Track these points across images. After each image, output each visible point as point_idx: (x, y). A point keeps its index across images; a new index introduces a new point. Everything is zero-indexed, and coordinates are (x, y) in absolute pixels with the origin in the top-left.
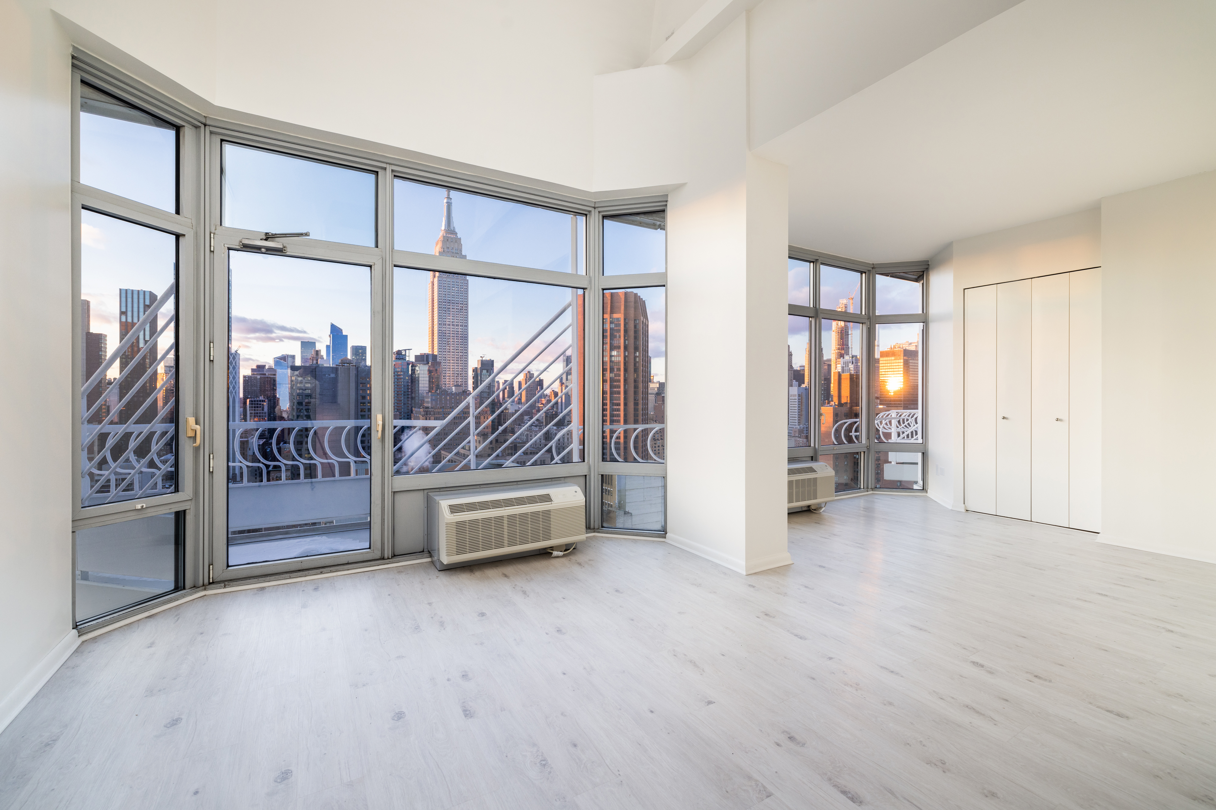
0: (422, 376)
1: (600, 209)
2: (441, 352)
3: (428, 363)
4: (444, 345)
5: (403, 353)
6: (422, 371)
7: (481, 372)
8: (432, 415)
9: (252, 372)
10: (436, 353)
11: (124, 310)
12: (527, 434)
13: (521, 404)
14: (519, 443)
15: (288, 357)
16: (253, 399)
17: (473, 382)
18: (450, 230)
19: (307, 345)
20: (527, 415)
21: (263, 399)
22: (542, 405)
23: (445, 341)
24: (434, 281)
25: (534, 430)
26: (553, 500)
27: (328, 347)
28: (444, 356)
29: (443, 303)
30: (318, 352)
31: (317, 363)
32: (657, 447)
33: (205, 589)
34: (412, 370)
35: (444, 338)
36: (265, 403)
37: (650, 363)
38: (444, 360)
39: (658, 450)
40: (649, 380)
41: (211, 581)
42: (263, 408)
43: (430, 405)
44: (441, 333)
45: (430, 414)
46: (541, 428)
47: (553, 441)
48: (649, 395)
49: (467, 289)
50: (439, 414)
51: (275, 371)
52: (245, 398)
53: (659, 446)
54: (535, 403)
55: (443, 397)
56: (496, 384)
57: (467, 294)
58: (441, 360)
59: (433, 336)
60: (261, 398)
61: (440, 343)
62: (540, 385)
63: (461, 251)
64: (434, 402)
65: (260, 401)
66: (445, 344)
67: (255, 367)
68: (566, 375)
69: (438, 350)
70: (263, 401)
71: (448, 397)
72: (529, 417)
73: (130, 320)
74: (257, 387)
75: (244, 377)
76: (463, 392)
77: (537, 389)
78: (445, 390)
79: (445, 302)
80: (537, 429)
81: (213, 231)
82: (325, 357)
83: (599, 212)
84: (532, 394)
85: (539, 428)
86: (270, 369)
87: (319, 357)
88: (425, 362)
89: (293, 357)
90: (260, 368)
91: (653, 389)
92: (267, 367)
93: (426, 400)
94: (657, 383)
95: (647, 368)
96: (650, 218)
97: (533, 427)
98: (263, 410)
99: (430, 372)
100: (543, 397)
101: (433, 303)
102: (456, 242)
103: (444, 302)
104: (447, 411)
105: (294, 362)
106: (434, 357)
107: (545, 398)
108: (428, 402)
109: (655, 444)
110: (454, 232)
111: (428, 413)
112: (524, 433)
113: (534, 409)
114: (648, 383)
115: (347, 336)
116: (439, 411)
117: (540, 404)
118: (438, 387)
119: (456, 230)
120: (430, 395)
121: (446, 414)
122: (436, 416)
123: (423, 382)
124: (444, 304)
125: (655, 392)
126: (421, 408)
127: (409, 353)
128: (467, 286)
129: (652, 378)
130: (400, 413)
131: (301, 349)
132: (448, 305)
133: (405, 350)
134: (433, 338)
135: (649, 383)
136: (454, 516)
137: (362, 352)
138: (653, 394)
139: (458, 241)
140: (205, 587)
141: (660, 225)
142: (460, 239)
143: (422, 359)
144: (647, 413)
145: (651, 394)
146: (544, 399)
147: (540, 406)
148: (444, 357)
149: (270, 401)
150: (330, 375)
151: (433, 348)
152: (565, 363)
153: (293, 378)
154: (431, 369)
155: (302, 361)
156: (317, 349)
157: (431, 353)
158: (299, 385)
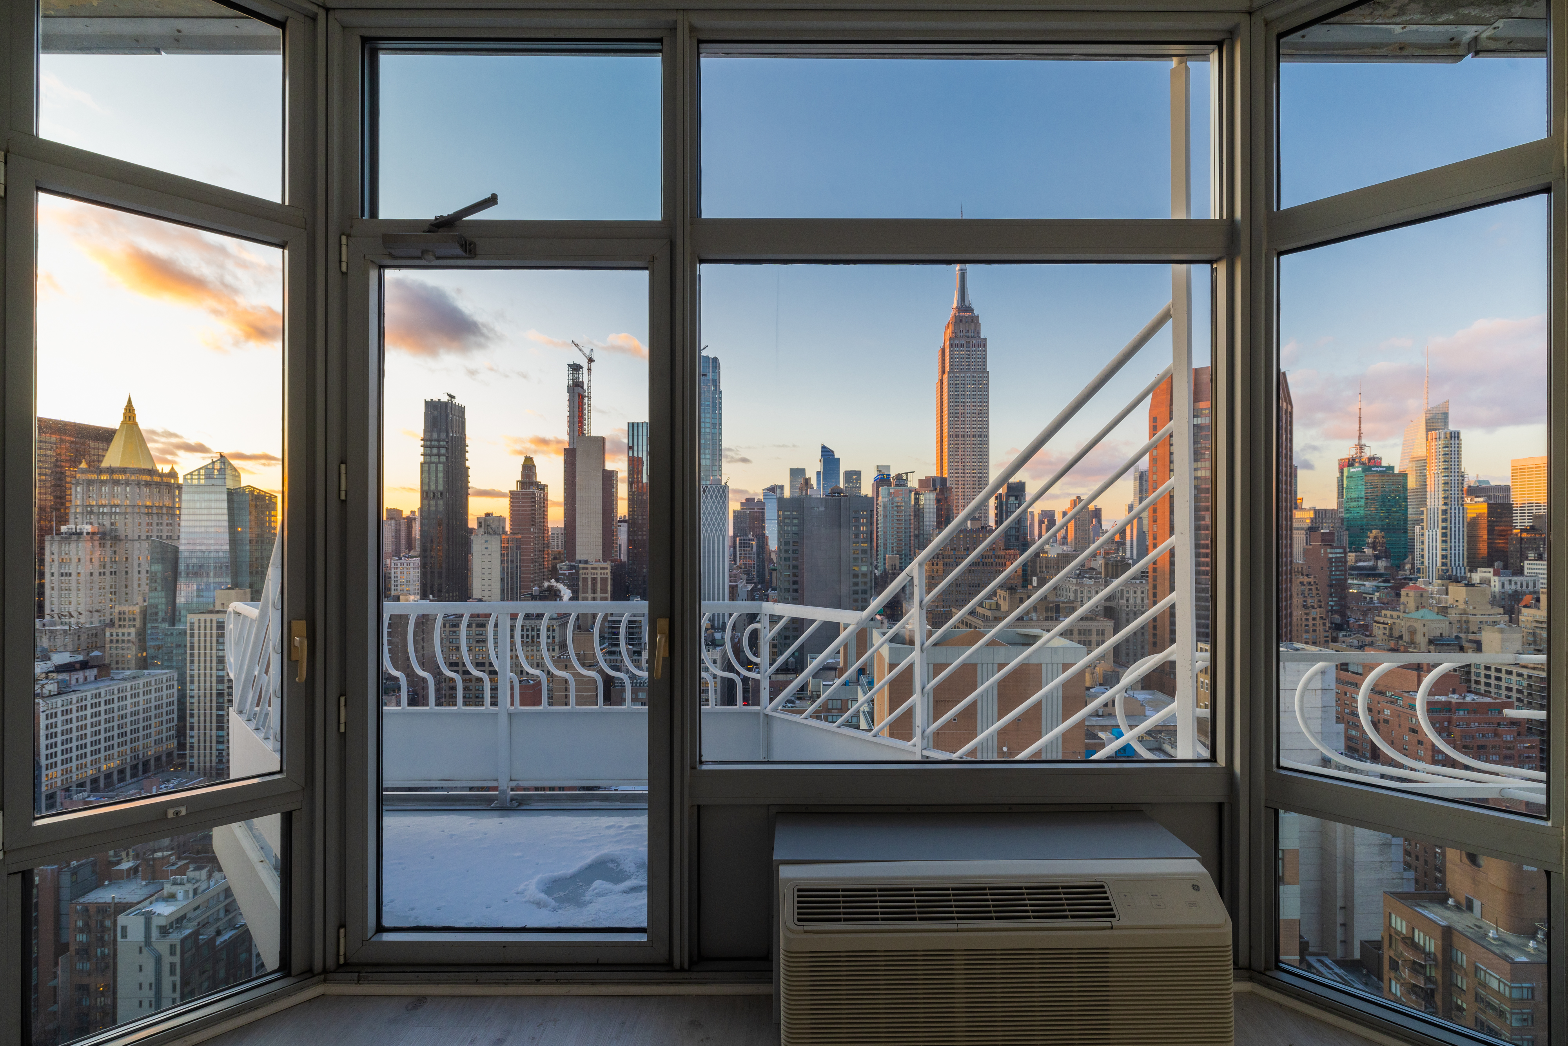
0: (928, 507)
2: (952, 473)
3: (936, 489)
4: (956, 464)
5: (905, 478)
6: (928, 499)
7: (1007, 499)
9: (741, 506)
10: (945, 476)
11: (631, 444)
13: (1068, 545)
14: (1064, 603)
15: (777, 488)
16: (742, 538)
17: (996, 514)
18: (964, 307)
19: (797, 473)
21: (752, 537)
23: (957, 457)
26: (1115, 912)
27: (818, 473)
28: (956, 479)
30: (807, 481)
31: (806, 494)
32: (1310, 620)
33: (325, 981)
34: (915, 499)
35: (955, 454)
36: (754, 543)
37: (1296, 477)
38: (955, 484)
39: (1314, 625)
40: (1294, 504)
41: (342, 961)
42: (752, 547)
44: (952, 448)
47: (1117, 687)
48: (1295, 532)
49: (987, 384)
50: (949, 558)
51: (764, 504)
52: (735, 537)
53: (1314, 619)
56: (1029, 516)
57: (988, 391)
58: (952, 484)
59: (944, 453)
60: (750, 537)
61: (950, 461)
62: (1096, 517)
63: (979, 333)
65: (749, 540)
66: (957, 461)
67: (744, 501)
69: (948, 471)
70: (752, 540)
73: (635, 455)
74: (746, 524)
75: (734, 512)
76: (982, 527)
77: (1094, 523)
81: (346, 230)
82: (815, 486)
84: (1083, 530)
86: (759, 502)
87: (809, 486)
88: (932, 489)
89: (782, 488)
90: (749, 501)
91: (1302, 520)
92: (756, 500)
94: (1309, 510)
95: (1291, 486)
96: (1444, 18)
98: (752, 550)
99: (938, 501)
100: (1102, 534)
102: (972, 321)
105: (782, 493)
106: (943, 481)
107: (1105, 535)
109: (1307, 614)
110: (969, 309)
114: (1291, 511)
115: (839, 459)
116: (949, 553)
119: (973, 306)
122: (945, 560)
123: (928, 514)
125: (1306, 526)
127: (912, 477)
128: (988, 380)
129: (1299, 501)
130: (901, 556)
131: (790, 477)
133: (907, 473)
134: (943, 455)
135: (1294, 511)
136: (805, 932)
137: (856, 477)
138: (1302, 529)
139: (974, 321)
140: (326, 974)
141: (1476, 39)
142: (978, 316)
143: (928, 483)
144: (1291, 562)
145: (1297, 529)
146: (1103, 537)
148: (956, 481)
149: (758, 539)
150: (819, 508)
151: (942, 469)
153: (781, 513)
154: (940, 497)
155: (791, 492)
156: (807, 477)
157: (939, 475)
158: (786, 521)
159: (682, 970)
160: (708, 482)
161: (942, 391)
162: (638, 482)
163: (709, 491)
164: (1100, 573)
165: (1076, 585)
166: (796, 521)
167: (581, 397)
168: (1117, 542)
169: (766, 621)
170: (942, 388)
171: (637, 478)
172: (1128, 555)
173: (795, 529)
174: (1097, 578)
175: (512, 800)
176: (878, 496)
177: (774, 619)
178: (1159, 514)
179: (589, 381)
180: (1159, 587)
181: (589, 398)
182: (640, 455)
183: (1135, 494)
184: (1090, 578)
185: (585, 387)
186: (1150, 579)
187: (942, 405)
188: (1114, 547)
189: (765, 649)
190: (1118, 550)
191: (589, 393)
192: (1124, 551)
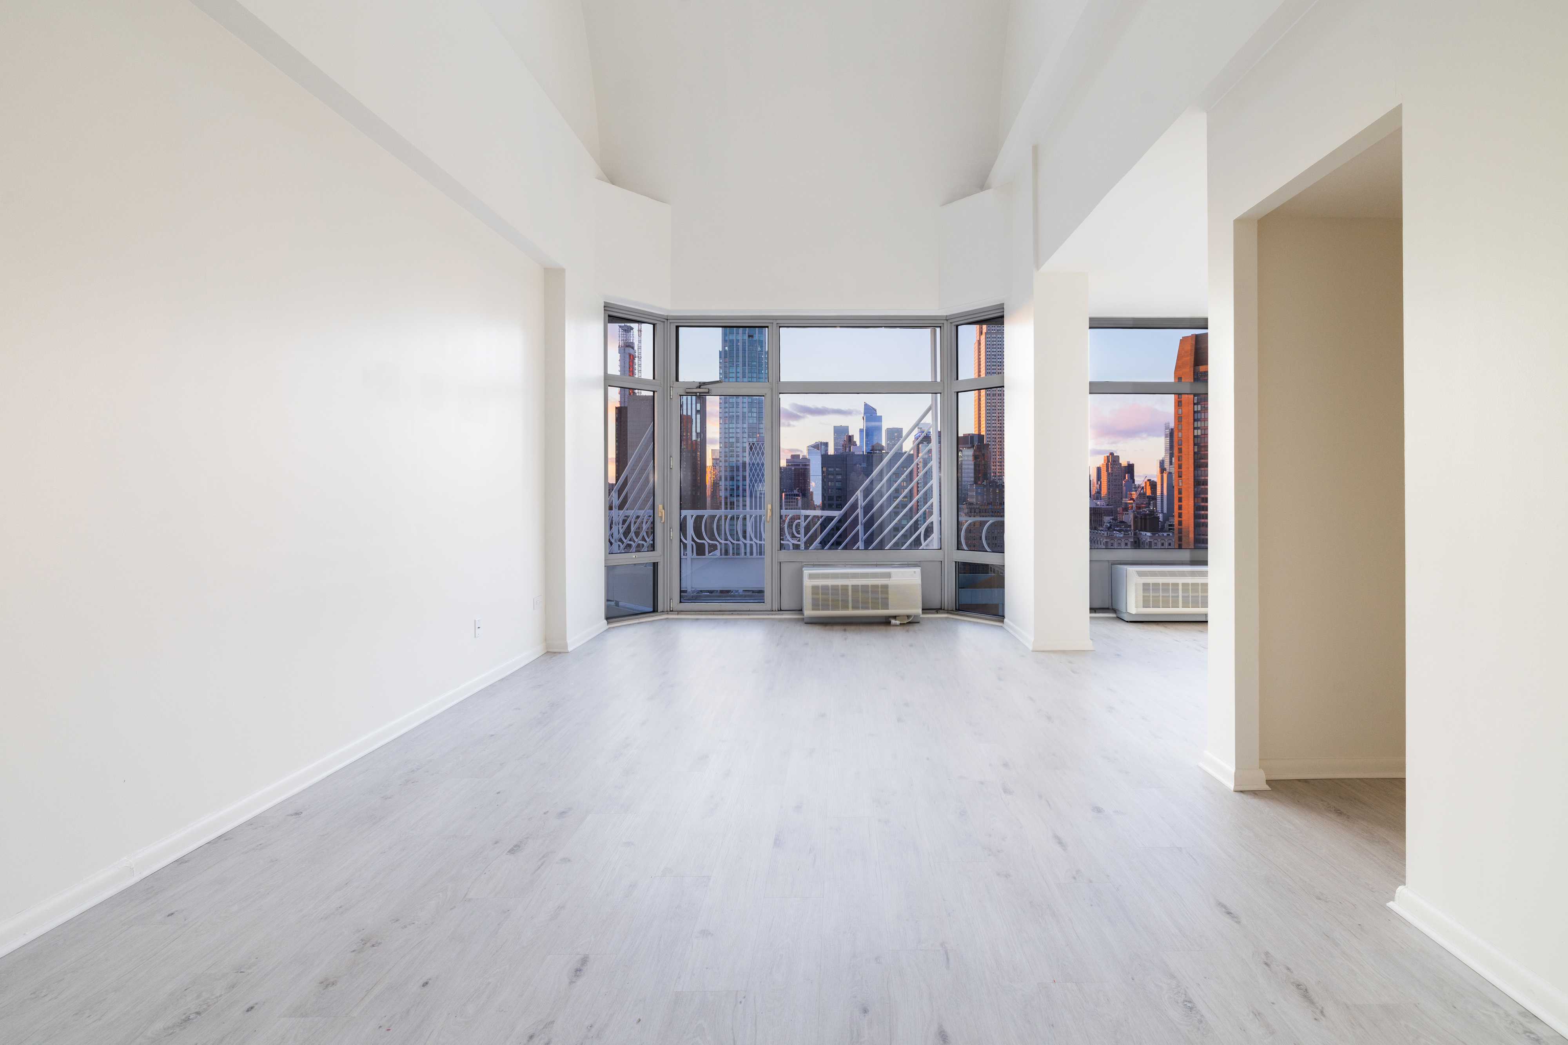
0: (966, 462)
1: (951, 321)
2: (990, 431)
3: (973, 446)
4: (993, 422)
6: (966, 457)
8: (977, 513)
9: (787, 463)
10: (983, 433)
12: (1106, 542)
13: (1101, 499)
15: (821, 445)
16: (788, 493)
19: (840, 431)
20: (1109, 515)
21: (797, 493)
22: (1132, 501)
23: (995, 416)
24: (981, 339)
25: (1116, 537)
26: (891, 577)
27: (861, 431)
28: (993, 436)
29: (991, 367)
30: (850, 438)
31: (850, 450)
33: (668, 615)
35: (993, 413)
36: (799, 498)
38: (993, 441)
41: (671, 612)
42: (797, 503)
43: (974, 500)
44: (990, 406)
45: (975, 512)
46: (1126, 534)
50: (986, 512)
51: (808, 460)
52: (781, 492)
54: (1122, 499)
55: (991, 489)
58: (990, 441)
59: (980, 410)
60: (796, 491)
61: (988, 420)
62: (1128, 473)
64: (979, 496)
65: (794, 495)
66: (995, 420)
67: (789, 458)
68: (1170, 457)
69: (986, 429)
71: (997, 489)
72: (1112, 517)
74: (791, 480)
75: (780, 468)
77: (1125, 478)
78: (994, 482)
79: (995, 366)
80: (1122, 536)
81: (672, 386)
82: (858, 443)
83: (951, 323)
84: (1116, 485)
85: (1124, 534)
86: (804, 458)
87: (852, 443)
88: (969, 445)
89: (826, 444)
90: (795, 458)
92: (801, 457)
93: (970, 493)
97: (1115, 532)
98: (797, 505)
99: (976, 457)
100: (1133, 489)
101: (980, 368)
103: (993, 366)
104: (995, 508)
105: (827, 450)
106: (980, 437)
107: (1136, 491)
108: (972, 497)
111: (973, 511)
112: (1102, 541)
113: (1119, 507)
115: (881, 417)
116: (986, 508)
117: (1129, 500)
118: (986, 476)
120: (974, 488)
121: (995, 512)
123: (966, 471)
124: (993, 367)
126: (964, 504)
131: (834, 435)
132: (998, 369)
134: (980, 414)
136: (810, 581)
137: (898, 435)
140: (667, 613)
143: (966, 441)
146: (1135, 493)
147: (1129, 502)
148: (993, 438)
149: (803, 495)
150: (861, 465)
151: (980, 426)
152: (1169, 438)
153: (825, 469)
154: (977, 453)
155: (835, 450)
156: (850, 434)
157: (977, 433)
158: (831, 477)
159: (775, 611)
160: (755, 440)
161: (979, 352)
162: (687, 440)
163: (756, 448)
164: (1130, 526)
165: (1107, 537)
166: (840, 477)
167: (632, 358)
168: (1148, 497)
169: (803, 518)
170: (979, 349)
171: (687, 436)
172: (1159, 509)
173: (838, 484)
174: (1127, 531)
175: (692, 597)
176: (918, 453)
177: (806, 517)
178: (1184, 469)
179: (640, 341)
180: (1184, 539)
181: (640, 358)
182: (689, 414)
183: (1166, 450)
184: (1120, 531)
185: (636, 348)
186: (1176, 531)
187: (979, 365)
188: (1146, 501)
189: (802, 531)
190: (1149, 504)
191: (640, 353)
192: (1155, 505)
